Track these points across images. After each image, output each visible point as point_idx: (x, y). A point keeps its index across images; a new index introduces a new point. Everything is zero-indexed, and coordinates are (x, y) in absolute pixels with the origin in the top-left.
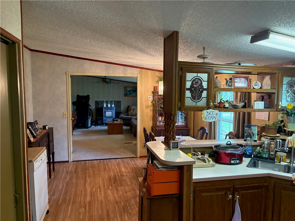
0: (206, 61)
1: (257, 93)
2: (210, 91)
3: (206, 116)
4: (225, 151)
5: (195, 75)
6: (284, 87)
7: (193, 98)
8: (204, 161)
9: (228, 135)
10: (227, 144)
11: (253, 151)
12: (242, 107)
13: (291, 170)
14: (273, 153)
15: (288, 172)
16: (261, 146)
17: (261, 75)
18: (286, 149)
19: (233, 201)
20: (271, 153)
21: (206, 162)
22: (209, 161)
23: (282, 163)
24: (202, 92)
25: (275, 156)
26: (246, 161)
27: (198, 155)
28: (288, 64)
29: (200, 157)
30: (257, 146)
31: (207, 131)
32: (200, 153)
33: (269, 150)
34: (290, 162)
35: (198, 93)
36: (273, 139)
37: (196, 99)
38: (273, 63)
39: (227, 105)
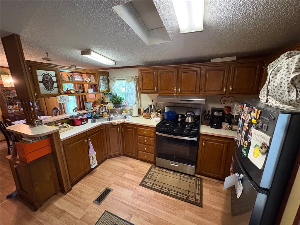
0: (50, 62)
1: (88, 84)
2: (59, 83)
3: (60, 100)
4: (77, 118)
5: (45, 72)
6: (101, 81)
7: (47, 88)
8: (65, 127)
9: (75, 109)
10: (77, 114)
11: (92, 115)
12: (82, 92)
13: (111, 119)
14: (102, 114)
15: (109, 120)
16: (95, 111)
17: (89, 74)
18: (107, 110)
19: (88, 142)
20: (101, 114)
21: (66, 128)
22: (68, 126)
23: (106, 117)
24: (53, 84)
25: (103, 115)
26: (90, 120)
27: (59, 125)
28: (100, 69)
29: (61, 125)
30: (93, 112)
31: (59, 110)
32: (60, 124)
33: (100, 112)
34: (109, 116)
35: (50, 85)
36: (100, 107)
37: (50, 89)
38: (93, 68)
39: (73, 92)
